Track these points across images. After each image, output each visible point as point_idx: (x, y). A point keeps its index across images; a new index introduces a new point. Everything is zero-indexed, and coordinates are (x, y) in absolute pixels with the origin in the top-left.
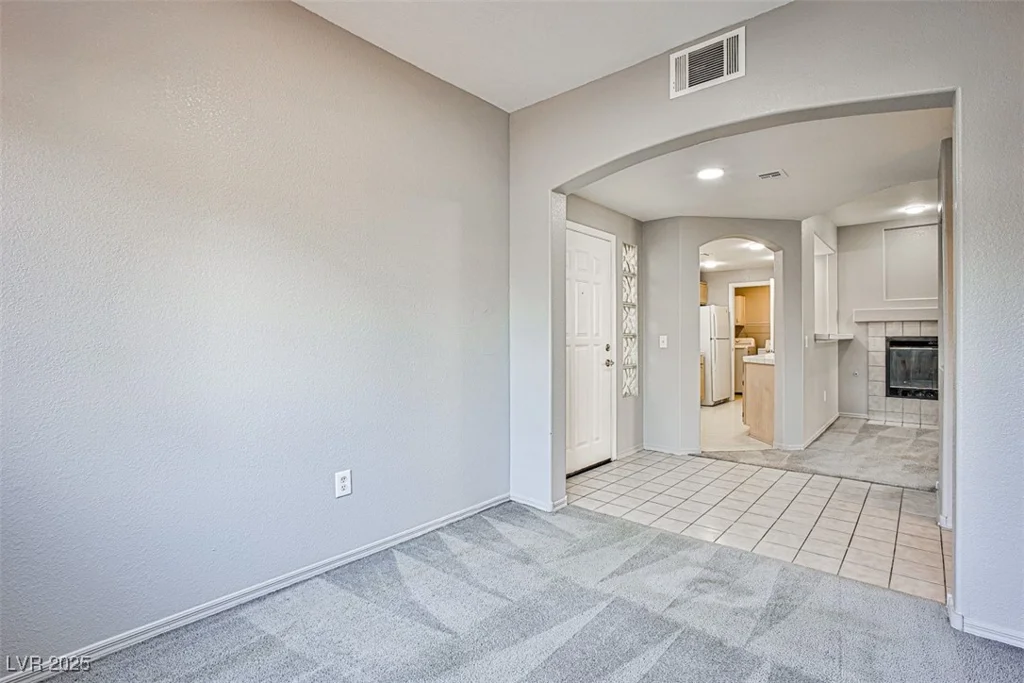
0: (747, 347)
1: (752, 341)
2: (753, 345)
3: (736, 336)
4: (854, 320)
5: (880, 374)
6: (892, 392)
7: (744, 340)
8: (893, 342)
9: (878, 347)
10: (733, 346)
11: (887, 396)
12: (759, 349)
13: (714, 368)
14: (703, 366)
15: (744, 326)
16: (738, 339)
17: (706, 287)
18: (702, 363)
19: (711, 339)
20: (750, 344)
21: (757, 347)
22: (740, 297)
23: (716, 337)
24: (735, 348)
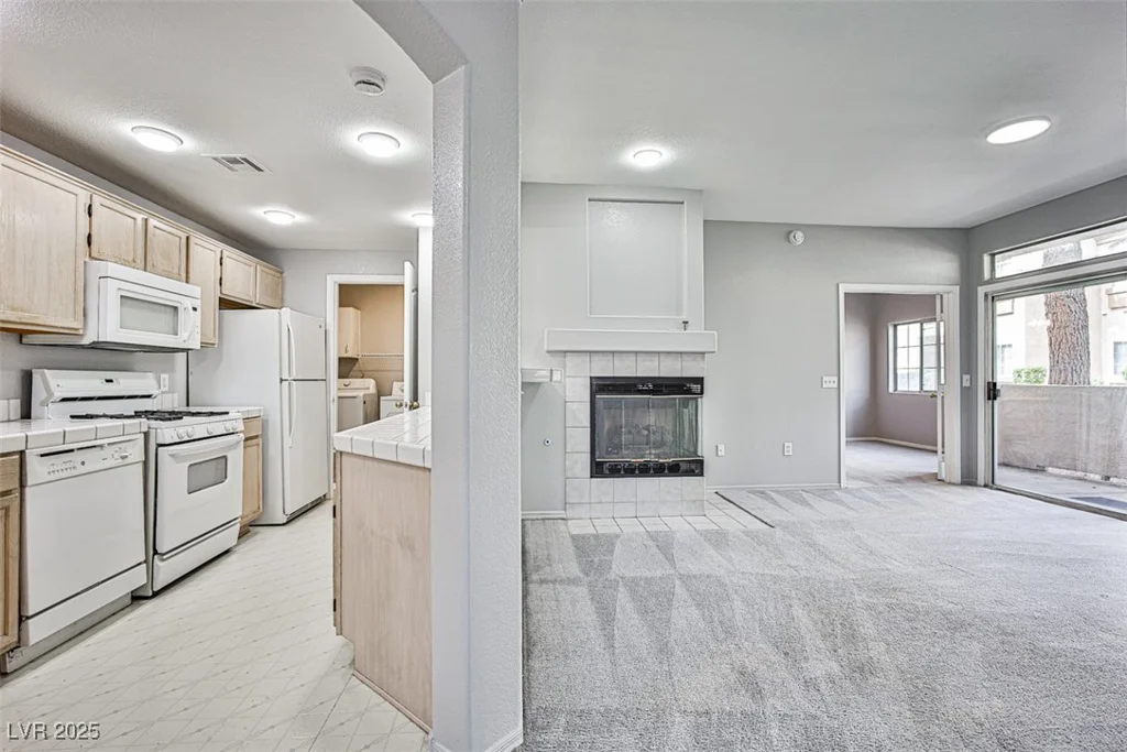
0: (361, 393)
1: (370, 384)
2: (373, 390)
3: (341, 376)
4: (546, 348)
5: (581, 440)
6: (598, 470)
7: (356, 382)
8: (601, 386)
9: (577, 394)
10: (334, 394)
11: (592, 477)
12: (382, 398)
13: (288, 442)
14: (260, 440)
15: (357, 359)
16: (347, 381)
17: (282, 277)
18: (255, 436)
19: (281, 380)
20: (368, 389)
21: (380, 394)
22: (351, 309)
23: (294, 376)
24: (339, 397)
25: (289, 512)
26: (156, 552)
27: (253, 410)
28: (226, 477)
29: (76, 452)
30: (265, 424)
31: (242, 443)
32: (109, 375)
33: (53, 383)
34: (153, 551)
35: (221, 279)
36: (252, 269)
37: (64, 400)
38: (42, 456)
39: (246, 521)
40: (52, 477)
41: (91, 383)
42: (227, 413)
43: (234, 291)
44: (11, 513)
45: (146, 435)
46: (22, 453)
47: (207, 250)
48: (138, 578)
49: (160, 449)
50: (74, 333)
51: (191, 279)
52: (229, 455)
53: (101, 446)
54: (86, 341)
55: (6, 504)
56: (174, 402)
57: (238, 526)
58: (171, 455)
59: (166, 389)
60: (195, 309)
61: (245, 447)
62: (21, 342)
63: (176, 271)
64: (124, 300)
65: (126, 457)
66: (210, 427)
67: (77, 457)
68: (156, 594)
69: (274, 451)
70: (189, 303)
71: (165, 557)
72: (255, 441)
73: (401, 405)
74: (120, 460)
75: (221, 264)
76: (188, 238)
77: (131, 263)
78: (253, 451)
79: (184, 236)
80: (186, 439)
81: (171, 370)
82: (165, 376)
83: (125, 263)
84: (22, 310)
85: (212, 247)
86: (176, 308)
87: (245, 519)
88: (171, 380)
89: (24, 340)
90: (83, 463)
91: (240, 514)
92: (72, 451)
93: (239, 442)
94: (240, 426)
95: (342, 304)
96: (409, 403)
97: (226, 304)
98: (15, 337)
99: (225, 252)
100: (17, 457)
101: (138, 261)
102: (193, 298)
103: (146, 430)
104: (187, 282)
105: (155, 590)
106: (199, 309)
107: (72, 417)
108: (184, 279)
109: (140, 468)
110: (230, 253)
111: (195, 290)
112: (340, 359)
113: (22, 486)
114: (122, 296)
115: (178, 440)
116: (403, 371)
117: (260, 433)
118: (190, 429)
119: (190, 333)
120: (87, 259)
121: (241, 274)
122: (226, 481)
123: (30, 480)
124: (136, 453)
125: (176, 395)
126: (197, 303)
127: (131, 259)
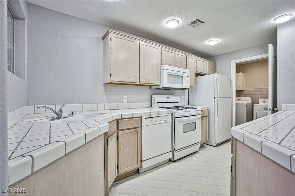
0: (245, 103)
1: (249, 99)
2: (250, 102)
3: (237, 96)
7: (243, 99)
12: (254, 105)
13: (217, 119)
14: (207, 118)
15: (244, 90)
16: (239, 98)
17: (215, 65)
18: (206, 116)
19: (215, 98)
20: (248, 101)
21: (253, 103)
22: (241, 73)
23: (219, 96)
24: (236, 104)
25: (217, 143)
26: (174, 149)
27: (205, 107)
28: (195, 129)
29: (154, 118)
30: (209, 112)
31: (201, 118)
32: (168, 96)
33: (155, 98)
34: (173, 149)
35: (196, 67)
36: (206, 63)
37: (158, 103)
38: (146, 118)
39: (202, 143)
40: (148, 124)
41: (163, 98)
42: (197, 108)
43: (200, 70)
44: (138, 133)
45: (172, 114)
46: (141, 117)
47: (192, 59)
48: (169, 156)
49: (175, 118)
50: (158, 85)
51: (187, 68)
52: (196, 122)
53: (160, 117)
54: (161, 87)
55: (137, 130)
56: (184, 104)
57: (200, 144)
58: (178, 121)
59: (183, 100)
60: (188, 76)
61: (202, 120)
62: (150, 88)
63: (183, 66)
64: (168, 75)
65: (167, 120)
66: (190, 112)
67: (154, 119)
68: (174, 161)
69: (212, 121)
70: (186, 75)
71: (177, 151)
72: (206, 118)
73: (267, 109)
74: (165, 121)
75: (196, 63)
76: (186, 56)
77: (171, 65)
78: (205, 121)
79: (185, 56)
80: (183, 116)
81: (184, 95)
82: (182, 97)
83: (170, 65)
84: (147, 80)
85: (193, 58)
86: (183, 77)
87: (202, 142)
88: (184, 98)
89: (151, 88)
90: (155, 121)
91: (200, 141)
92: (153, 117)
93: (200, 118)
94: (200, 113)
95: (237, 72)
96: (271, 109)
97: (198, 75)
98: (149, 87)
99: (197, 59)
100: (140, 118)
101: (173, 64)
102: (188, 73)
103: (172, 112)
104: (186, 69)
105: (174, 160)
106: (189, 76)
107: (159, 107)
108: (186, 68)
109: (170, 123)
110: (199, 59)
111: (188, 71)
112: (236, 91)
113: (141, 126)
114: (168, 74)
115: (180, 116)
116: (268, 94)
117: (207, 115)
118: (184, 113)
119: (186, 84)
120: (161, 65)
121: (202, 65)
122: (196, 130)
123: (143, 125)
124: (169, 119)
125: (186, 102)
126: (189, 75)
127: (171, 64)
